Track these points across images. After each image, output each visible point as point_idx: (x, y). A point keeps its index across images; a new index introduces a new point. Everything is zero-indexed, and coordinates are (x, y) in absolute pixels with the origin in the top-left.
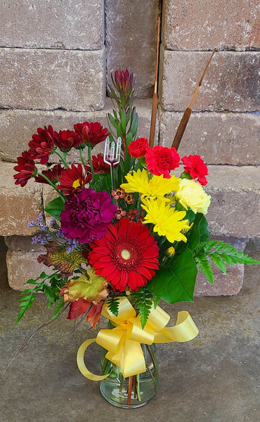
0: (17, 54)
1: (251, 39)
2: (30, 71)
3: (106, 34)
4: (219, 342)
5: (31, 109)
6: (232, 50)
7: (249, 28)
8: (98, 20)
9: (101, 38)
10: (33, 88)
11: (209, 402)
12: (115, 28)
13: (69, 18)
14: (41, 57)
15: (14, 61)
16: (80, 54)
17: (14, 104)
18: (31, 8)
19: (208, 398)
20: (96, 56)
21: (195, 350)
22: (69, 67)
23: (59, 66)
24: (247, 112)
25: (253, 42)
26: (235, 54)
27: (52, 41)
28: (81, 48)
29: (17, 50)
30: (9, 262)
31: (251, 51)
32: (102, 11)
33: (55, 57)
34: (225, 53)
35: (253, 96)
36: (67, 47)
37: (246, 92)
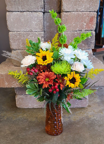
0: (18, 33)
1: (86, 27)
2: (22, 38)
3: (44, 29)
4: (81, 119)
5: (23, 50)
6: (81, 31)
7: (85, 24)
8: (41, 23)
9: (43, 28)
10: (23, 43)
11: (79, 134)
12: (47, 27)
13: (33, 22)
14: (25, 34)
15: (17, 35)
16: (37, 33)
17: (17, 48)
18: (22, 20)
19: (78, 133)
20: (41, 33)
21: (74, 121)
22: (33, 37)
23: (31, 36)
24: (86, 49)
25: (87, 28)
26: (82, 32)
27: (28, 29)
28: (37, 31)
29: (18, 32)
30: (16, 98)
31: (86, 31)
32: (43, 20)
33: (30, 34)
34: (79, 32)
35: (88, 44)
36: (33, 31)
37: (86, 43)
